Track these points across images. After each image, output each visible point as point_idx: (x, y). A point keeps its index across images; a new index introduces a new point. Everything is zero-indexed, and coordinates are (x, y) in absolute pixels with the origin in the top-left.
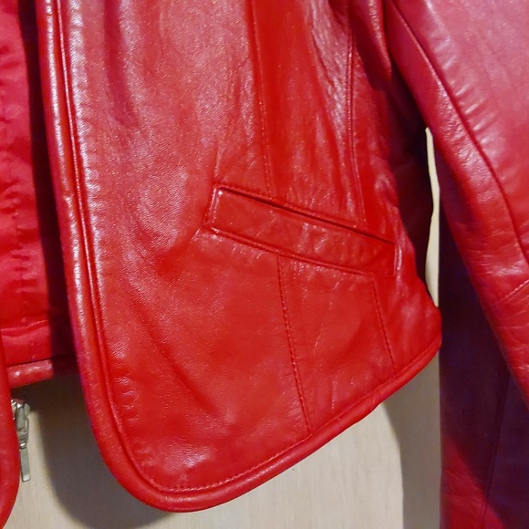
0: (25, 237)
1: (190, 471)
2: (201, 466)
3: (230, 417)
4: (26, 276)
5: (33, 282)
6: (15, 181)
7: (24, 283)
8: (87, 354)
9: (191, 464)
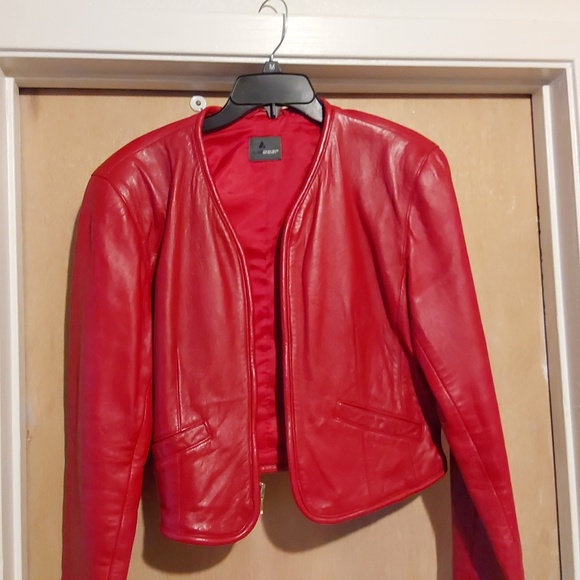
0: (270, 416)
1: (323, 509)
2: (327, 508)
3: (339, 491)
4: (270, 430)
5: (271, 433)
6: (268, 395)
7: (268, 433)
8: (291, 461)
9: (324, 507)
